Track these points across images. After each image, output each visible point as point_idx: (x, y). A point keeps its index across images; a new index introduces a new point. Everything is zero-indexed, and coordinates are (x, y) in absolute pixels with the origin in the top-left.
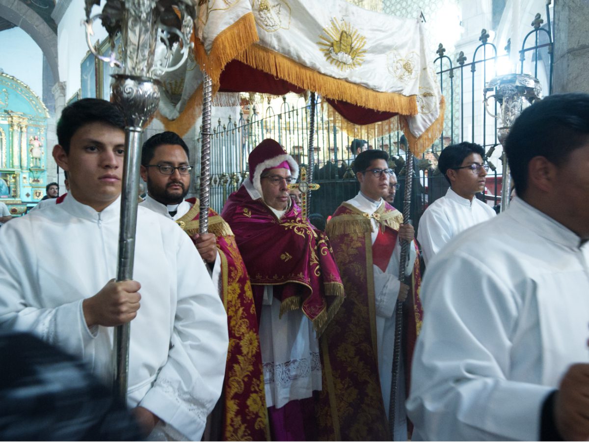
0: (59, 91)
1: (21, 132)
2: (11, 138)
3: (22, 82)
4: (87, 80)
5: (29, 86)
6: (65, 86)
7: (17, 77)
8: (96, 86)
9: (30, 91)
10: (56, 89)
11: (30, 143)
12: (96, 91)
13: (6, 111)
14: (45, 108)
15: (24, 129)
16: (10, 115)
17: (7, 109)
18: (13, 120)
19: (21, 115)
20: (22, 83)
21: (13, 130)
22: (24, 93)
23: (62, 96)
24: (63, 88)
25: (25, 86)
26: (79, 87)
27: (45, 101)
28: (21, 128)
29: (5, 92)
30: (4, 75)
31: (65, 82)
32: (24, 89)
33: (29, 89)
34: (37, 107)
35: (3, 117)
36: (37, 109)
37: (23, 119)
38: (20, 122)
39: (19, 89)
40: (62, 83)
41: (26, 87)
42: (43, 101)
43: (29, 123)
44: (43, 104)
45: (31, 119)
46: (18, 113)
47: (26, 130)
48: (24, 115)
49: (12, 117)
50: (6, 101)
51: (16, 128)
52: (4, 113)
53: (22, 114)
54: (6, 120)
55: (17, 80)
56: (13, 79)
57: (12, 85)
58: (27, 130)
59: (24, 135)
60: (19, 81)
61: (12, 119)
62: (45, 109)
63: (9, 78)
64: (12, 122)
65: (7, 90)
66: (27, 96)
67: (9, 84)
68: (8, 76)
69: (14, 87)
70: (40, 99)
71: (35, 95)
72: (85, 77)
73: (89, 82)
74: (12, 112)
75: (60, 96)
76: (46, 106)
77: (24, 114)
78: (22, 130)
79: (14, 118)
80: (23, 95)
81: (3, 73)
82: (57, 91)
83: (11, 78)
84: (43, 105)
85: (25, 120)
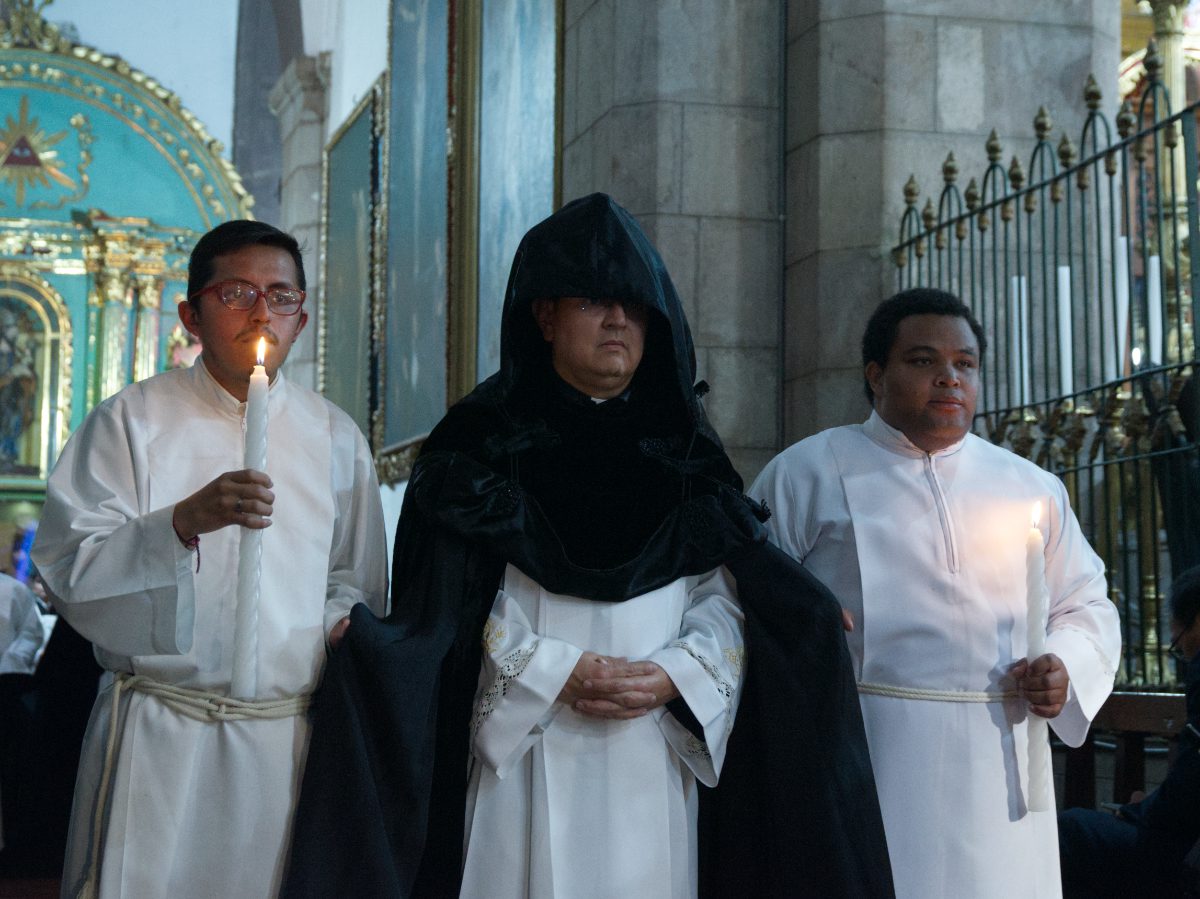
0: (300, 100)
1: (138, 308)
2: (92, 339)
3: (150, 79)
4: (416, 25)
5: (181, 93)
6: (327, 71)
7: (131, 57)
8: (451, 45)
9: (182, 118)
10: (287, 90)
11: (171, 358)
12: (451, 71)
13: (79, 217)
14: (241, 190)
15: (150, 296)
16: (95, 231)
17: (83, 207)
18: (108, 256)
19: (141, 230)
20: (151, 85)
21: (105, 300)
22: (154, 127)
23: (310, 122)
24: (317, 81)
25: (162, 94)
26: (380, 64)
27: (241, 159)
28: (138, 292)
29: (77, 126)
30: (80, 52)
31: (325, 55)
32: (159, 111)
33: (179, 108)
34: (209, 189)
35: (66, 243)
36: (207, 200)
37: (149, 248)
38: (133, 264)
39: (139, 109)
40: (313, 59)
41: (166, 101)
42: (234, 162)
43: (170, 264)
44: (234, 176)
45: (179, 249)
46: (131, 221)
47: (154, 301)
48: (154, 227)
49: (102, 242)
50: (81, 172)
51: (115, 290)
52: (69, 225)
53: (144, 223)
54: (76, 255)
55: (132, 70)
56: (114, 68)
57: (109, 95)
58: (161, 298)
59: (149, 323)
60: (138, 77)
61: (104, 249)
62: (240, 197)
63: (98, 64)
64: (101, 262)
65: (86, 119)
66: (166, 143)
67: (99, 89)
68: (95, 57)
69: (118, 104)
70: (221, 150)
71: (203, 134)
72: (407, 15)
73: (422, 33)
74: (103, 216)
75: (303, 123)
76: (245, 184)
77: (151, 223)
78: (142, 299)
79: (111, 245)
80: (151, 139)
81: (75, 45)
82: (292, 100)
83: (108, 62)
84: (230, 182)
85: (153, 254)
